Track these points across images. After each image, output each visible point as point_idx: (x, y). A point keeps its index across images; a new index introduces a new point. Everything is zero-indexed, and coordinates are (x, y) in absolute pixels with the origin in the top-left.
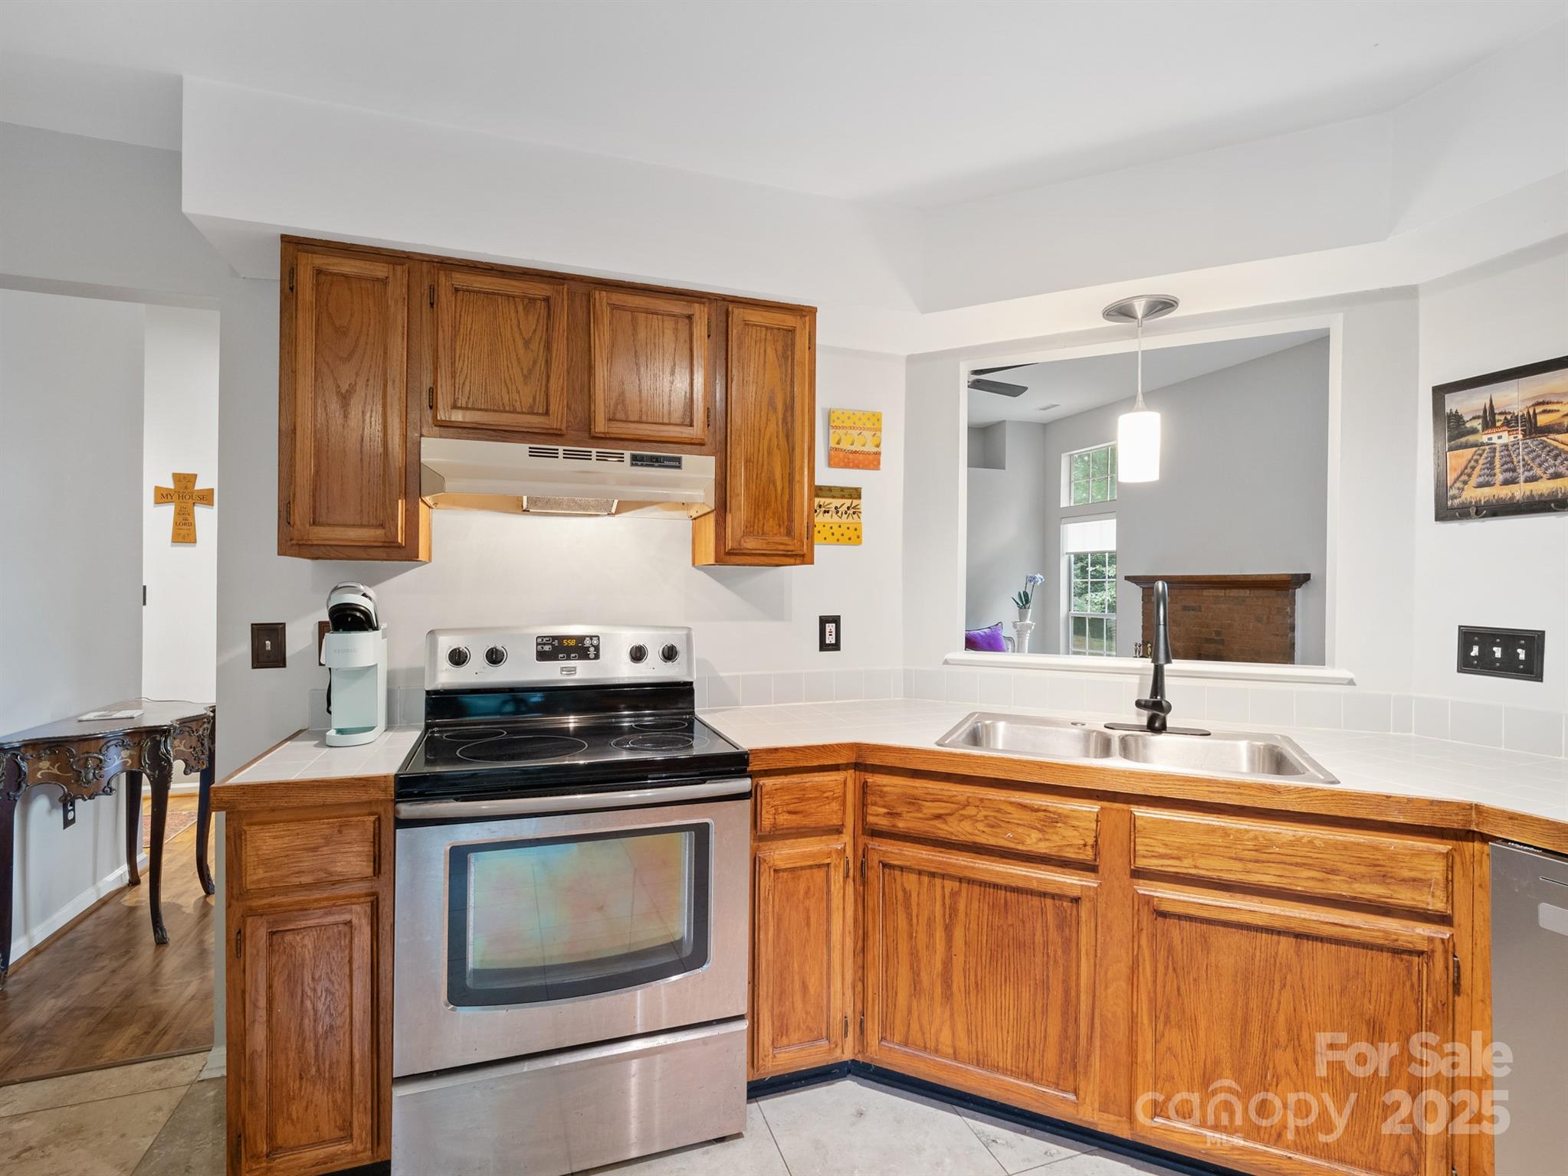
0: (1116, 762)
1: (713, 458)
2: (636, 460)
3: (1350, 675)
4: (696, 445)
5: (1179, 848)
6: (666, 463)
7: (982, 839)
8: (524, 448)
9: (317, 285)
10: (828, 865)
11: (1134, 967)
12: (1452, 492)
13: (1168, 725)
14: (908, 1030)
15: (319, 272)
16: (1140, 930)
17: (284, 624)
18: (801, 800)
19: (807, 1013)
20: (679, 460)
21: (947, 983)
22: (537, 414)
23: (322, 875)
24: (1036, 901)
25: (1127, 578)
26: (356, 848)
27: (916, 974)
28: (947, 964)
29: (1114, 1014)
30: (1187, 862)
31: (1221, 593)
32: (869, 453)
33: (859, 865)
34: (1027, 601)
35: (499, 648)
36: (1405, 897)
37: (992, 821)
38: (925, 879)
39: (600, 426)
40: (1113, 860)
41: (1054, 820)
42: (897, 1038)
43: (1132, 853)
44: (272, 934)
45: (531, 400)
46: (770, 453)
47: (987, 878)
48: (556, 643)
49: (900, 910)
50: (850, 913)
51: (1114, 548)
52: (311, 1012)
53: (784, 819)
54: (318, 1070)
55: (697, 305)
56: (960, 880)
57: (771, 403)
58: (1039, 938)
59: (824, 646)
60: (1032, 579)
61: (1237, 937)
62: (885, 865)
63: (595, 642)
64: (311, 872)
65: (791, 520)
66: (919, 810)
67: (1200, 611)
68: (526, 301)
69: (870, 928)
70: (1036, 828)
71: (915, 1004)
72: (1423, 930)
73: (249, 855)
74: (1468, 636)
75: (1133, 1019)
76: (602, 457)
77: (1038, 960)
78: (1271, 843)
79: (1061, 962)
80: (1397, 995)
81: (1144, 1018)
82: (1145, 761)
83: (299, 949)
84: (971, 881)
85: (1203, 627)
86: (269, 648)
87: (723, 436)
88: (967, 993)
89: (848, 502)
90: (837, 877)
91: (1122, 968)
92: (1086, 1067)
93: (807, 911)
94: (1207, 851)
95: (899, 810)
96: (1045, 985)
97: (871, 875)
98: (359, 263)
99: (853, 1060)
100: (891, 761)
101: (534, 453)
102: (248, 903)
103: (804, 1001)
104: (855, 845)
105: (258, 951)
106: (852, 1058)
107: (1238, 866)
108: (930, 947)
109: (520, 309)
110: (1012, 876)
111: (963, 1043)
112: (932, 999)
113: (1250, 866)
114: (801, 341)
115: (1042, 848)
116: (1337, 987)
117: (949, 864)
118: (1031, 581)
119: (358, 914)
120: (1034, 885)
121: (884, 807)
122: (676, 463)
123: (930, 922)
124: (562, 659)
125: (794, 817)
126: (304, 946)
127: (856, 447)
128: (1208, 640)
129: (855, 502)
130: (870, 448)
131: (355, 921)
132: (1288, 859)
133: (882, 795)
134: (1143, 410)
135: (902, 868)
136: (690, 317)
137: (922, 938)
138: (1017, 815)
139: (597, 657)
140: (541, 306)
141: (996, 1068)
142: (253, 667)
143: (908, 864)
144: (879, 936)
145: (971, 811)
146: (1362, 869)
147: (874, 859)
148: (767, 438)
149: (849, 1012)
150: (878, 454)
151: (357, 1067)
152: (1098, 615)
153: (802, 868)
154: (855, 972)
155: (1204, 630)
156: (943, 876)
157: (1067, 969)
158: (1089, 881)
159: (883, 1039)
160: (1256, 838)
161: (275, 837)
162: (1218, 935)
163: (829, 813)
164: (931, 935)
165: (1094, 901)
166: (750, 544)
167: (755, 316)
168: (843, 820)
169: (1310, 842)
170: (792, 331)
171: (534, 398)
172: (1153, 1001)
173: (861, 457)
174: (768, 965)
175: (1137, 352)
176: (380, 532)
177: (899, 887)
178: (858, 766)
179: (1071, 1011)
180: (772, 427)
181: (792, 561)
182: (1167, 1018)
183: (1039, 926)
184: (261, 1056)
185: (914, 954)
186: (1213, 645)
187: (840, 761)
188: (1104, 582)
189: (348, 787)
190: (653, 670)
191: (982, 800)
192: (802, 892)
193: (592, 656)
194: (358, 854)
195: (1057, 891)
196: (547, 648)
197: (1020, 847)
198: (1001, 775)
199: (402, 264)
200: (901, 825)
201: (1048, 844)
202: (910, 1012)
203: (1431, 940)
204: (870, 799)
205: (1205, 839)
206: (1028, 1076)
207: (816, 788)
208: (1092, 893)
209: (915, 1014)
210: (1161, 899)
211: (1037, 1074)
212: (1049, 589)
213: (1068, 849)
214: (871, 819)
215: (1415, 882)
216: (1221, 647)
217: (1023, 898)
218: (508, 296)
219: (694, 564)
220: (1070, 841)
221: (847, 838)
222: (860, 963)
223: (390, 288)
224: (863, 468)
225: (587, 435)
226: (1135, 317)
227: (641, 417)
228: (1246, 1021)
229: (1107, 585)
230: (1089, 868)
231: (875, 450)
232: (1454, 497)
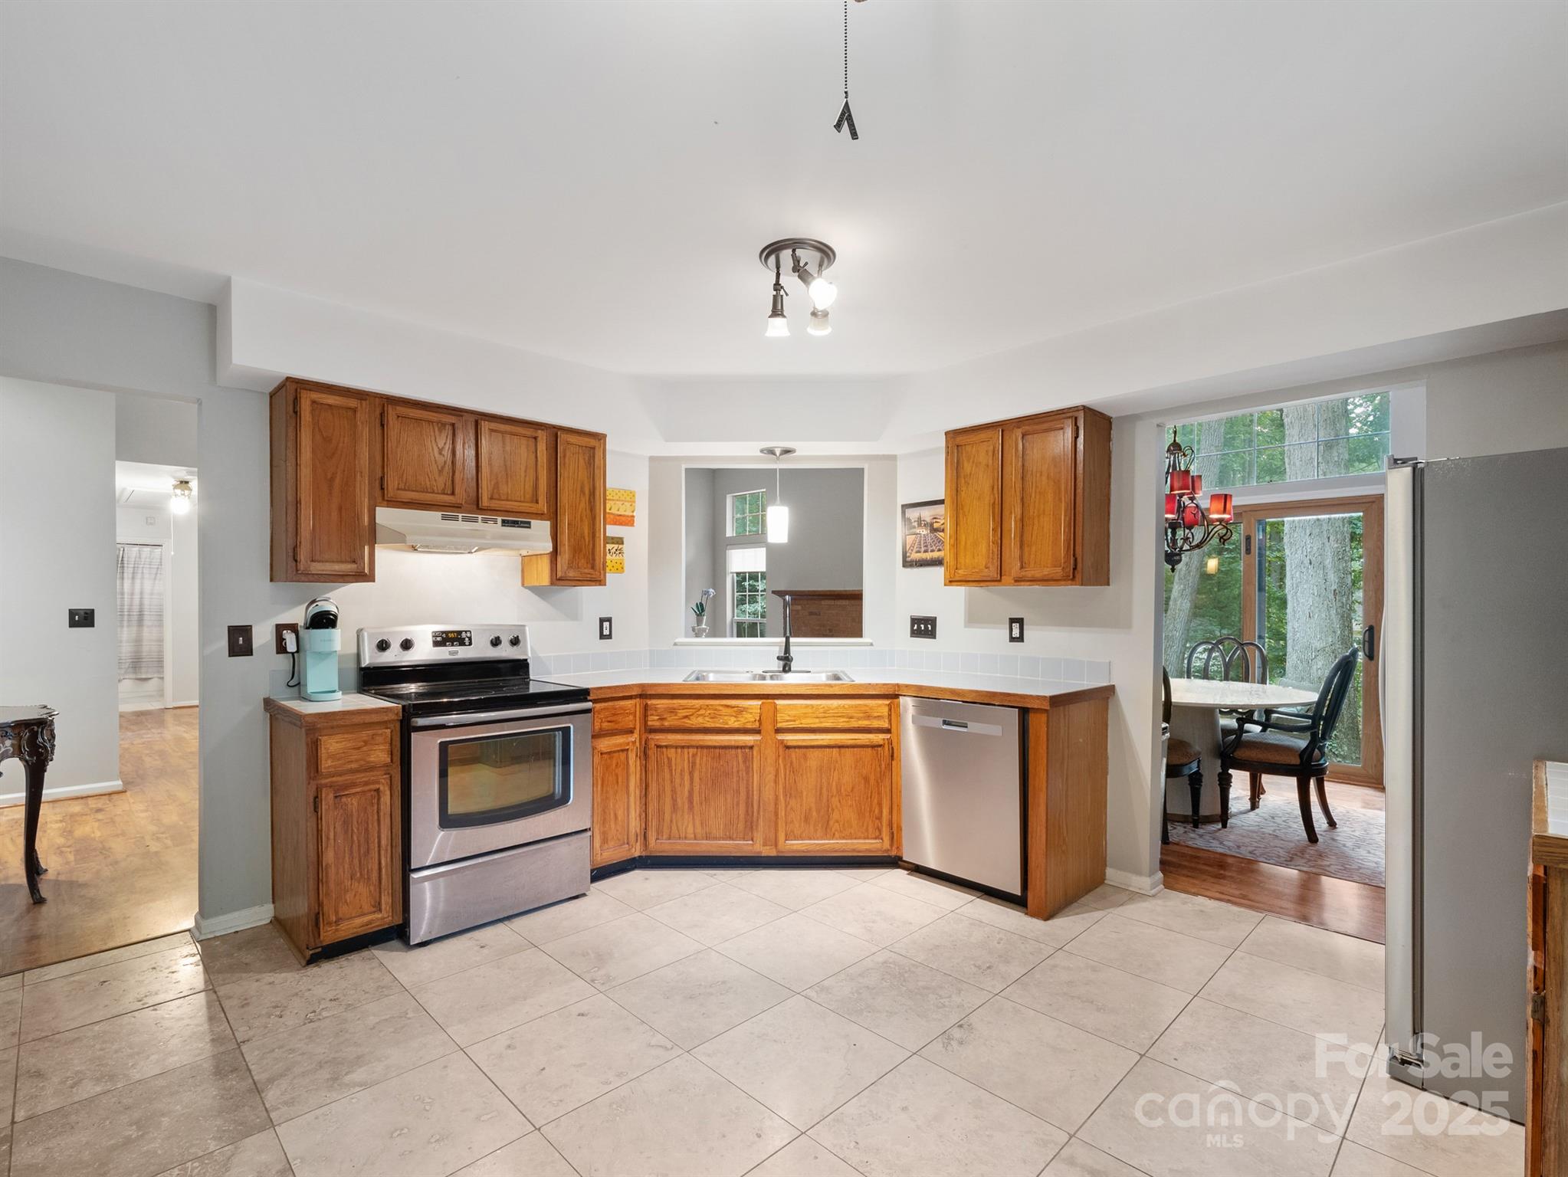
0: (768, 682)
1: (549, 522)
2: (505, 523)
3: (871, 641)
4: (540, 516)
5: (794, 716)
6: (522, 525)
7: (708, 725)
8: (439, 514)
9: (313, 411)
10: (628, 750)
11: (777, 776)
12: (908, 554)
13: (792, 669)
14: (670, 832)
15: (314, 402)
16: (779, 756)
17: (251, 626)
18: (614, 715)
19: (617, 831)
20: (529, 523)
21: (691, 801)
22: (447, 494)
23: (362, 763)
24: (733, 751)
25: (773, 592)
26: (382, 747)
27: (674, 800)
28: (691, 792)
29: (769, 798)
30: (797, 722)
31: (832, 602)
32: (628, 516)
33: (643, 749)
34: (703, 610)
35: (409, 638)
36: (876, 724)
37: (712, 715)
38: (679, 750)
39: (485, 502)
40: (768, 727)
41: (741, 711)
42: (664, 837)
43: (775, 721)
44: (336, 797)
45: (443, 486)
46: (582, 520)
47: (710, 744)
48: (444, 636)
49: (666, 770)
50: (638, 776)
51: (764, 570)
52: (356, 842)
53: (605, 725)
54: (361, 874)
55: (540, 431)
56: (697, 747)
57: (582, 491)
58: (735, 770)
59: (602, 636)
60: (707, 593)
61: (817, 753)
62: (658, 747)
63: (469, 635)
64: (357, 761)
65: (594, 559)
66: (676, 715)
67: (820, 615)
68: (440, 425)
69: (650, 782)
70: (732, 716)
71: (674, 816)
72: (882, 736)
73: (323, 753)
74: (915, 621)
75: (777, 798)
76: (485, 521)
77: (735, 780)
78: (829, 709)
79: (745, 779)
80: (874, 765)
81: (781, 797)
82: (781, 680)
83: (350, 806)
84: (702, 747)
86: (241, 642)
87: (555, 508)
88: (701, 804)
89: (616, 546)
90: (632, 756)
91: (771, 777)
92: (757, 826)
93: (617, 775)
94: (805, 716)
95: (665, 716)
96: (738, 792)
97: (650, 753)
98: (340, 398)
99: (639, 856)
100: (660, 691)
101: (444, 518)
102: (319, 782)
103: (616, 824)
104: (640, 739)
105: (329, 806)
106: (639, 855)
107: (817, 720)
108: (682, 785)
109: (436, 429)
110: (722, 741)
111: (699, 830)
112: (683, 812)
113: (822, 720)
114: (598, 454)
115: (736, 725)
116: (853, 766)
117: (691, 740)
118: (705, 594)
119: (383, 784)
120: (733, 743)
121: (657, 716)
122: (528, 525)
123: (682, 771)
124: (449, 646)
125: (610, 724)
126: (352, 804)
127: (621, 512)
129: (620, 546)
130: (629, 513)
131: (382, 788)
132: (836, 715)
133: (656, 709)
134: (779, 505)
135: (666, 747)
136: (535, 438)
137: (678, 781)
138: (725, 711)
139: (470, 644)
140: (449, 428)
141: (715, 838)
142: (230, 656)
143: (670, 743)
144: (654, 785)
145: (702, 712)
146: (861, 715)
147: (652, 744)
148: (580, 510)
149: (638, 831)
150: (633, 516)
151: (384, 870)
152: (752, 619)
153: (615, 752)
154: (641, 808)
155: (822, 629)
156: (688, 747)
157: (748, 781)
158: (758, 737)
159: (657, 839)
160: (824, 708)
161: (337, 742)
162: (811, 753)
163: (628, 721)
164: (682, 779)
165: (759, 746)
166: (571, 574)
167: (573, 439)
168: (635, 725)
169: (844, 706)
170: (594, 448)
171: (445, 485)
172: (785, 788)
173: (623, 519)
174: (598, 805)
175: (776, 469)
176: (354, 566)
177: (665, 756)
178: (641, 696)
179: (750, 800)
180: (583, 505)
181: (594, 583)
182: (791, 794)
183: (735, 763)
184: (331, 866)
185: (674, 791)
187: (634, 694)
188: (758, 595)
189: (377, 713)
190: (505, 652)
191: (707, 706)
192: (614, 765)
193: (467, 644)
194: (383, 750)
195: (744, 745)
196: (439, 639)
197: (726, 726)
198: (717, 692)
199: (366, 400)
200: (666, 724)
201: (739, 723)
202: (671, 821)
203: (884, 739)
204: (649, 713)
205: (804, 711)
206: (731, 838)
207: (621, 708)
208: (758, 743)
209: (674, 821)
210: (787, 740)
211: (735, 836)
212: (718, 601)
213: (748, 724)
214: (650, 723)
215: (879, 717)
217: (727, 751)
218: (429, 421)
219: (523, 585)
220: (748, 720)
221: (635, 736)
222: (644, 802)
223: (358, 415)
224: (625, 525)
225: (475, 507)
226: (776, 455)
227: (507, 497)
228: (821, 788)
229: (759, 599)
230: (757, 731)
231: (631, 514)
232: (909, 557)
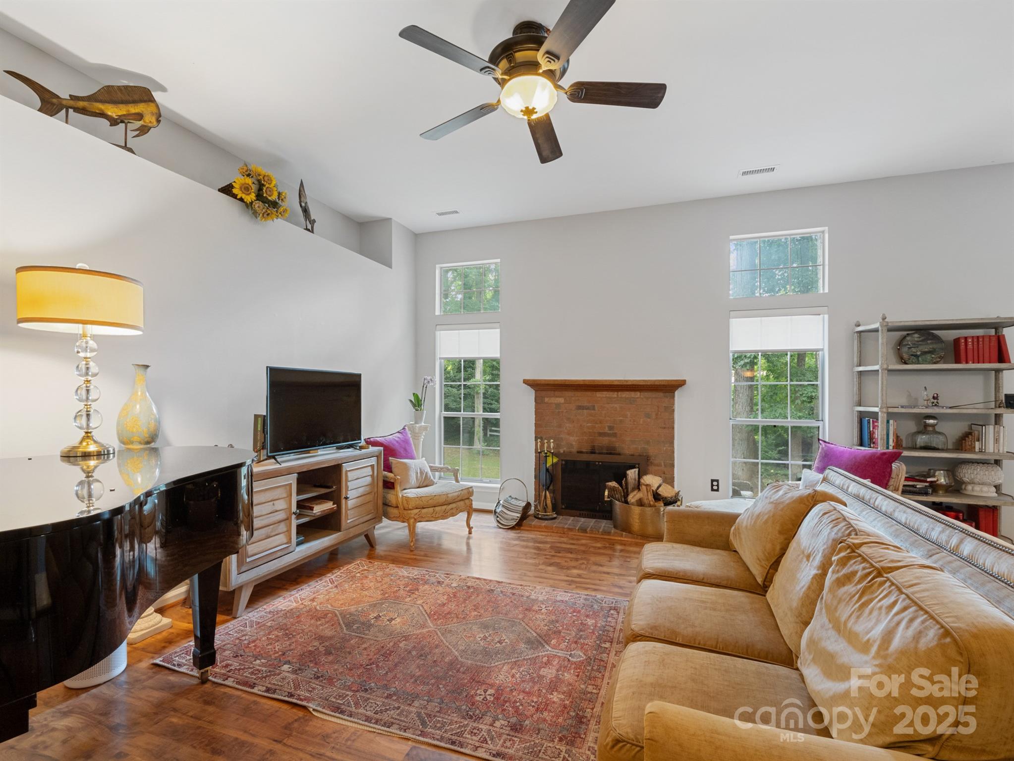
67: (594, 409)
85: (596, 423)
128: (601, 434)
155: (597, 426)
186: (607, 438)
216: (614, 439)
